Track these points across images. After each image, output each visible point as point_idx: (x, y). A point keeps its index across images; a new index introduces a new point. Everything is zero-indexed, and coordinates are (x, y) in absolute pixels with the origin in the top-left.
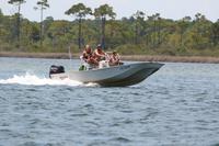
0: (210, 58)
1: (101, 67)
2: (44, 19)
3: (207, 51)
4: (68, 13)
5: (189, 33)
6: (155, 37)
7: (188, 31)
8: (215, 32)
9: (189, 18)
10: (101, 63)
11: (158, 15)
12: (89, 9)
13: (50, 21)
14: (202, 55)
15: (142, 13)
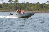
0: (40, 12)
1: (21, 14)
2: (3, 3)
3: (39, 10)
4: (8, 2)
5: (36, 6)
6: (28, 7)
7: (35, 6)
8: (41, 6)
9: (35, 3)
10: (21, 13)
11: (28, 2)
12: (13, 1)
13: (4, 3)
14: (38, 11)
15: (25, 2)
